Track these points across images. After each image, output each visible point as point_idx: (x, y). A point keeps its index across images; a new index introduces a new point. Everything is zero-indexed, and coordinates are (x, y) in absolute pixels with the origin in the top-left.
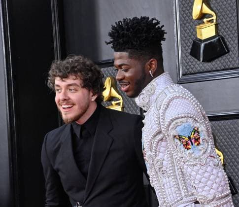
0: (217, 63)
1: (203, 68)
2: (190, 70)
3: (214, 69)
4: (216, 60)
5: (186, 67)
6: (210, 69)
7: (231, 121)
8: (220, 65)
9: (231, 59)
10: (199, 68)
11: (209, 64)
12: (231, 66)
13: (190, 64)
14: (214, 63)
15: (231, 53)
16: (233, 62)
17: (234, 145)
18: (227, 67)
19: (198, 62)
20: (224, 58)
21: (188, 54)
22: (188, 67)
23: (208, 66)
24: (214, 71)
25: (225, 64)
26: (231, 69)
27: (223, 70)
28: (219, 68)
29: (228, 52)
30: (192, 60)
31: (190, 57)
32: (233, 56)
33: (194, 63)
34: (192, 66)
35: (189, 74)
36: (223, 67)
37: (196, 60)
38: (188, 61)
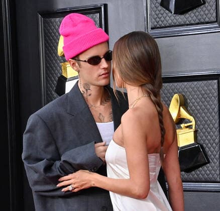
0: (190, 16)
1: (175, 21)
2: (160, 23)
3: (188, 22)
4: (190, 13)
5: (155, 19)
6: (182, 23)
7: (205, 82)
8: (195, 18)
9: (207, 12)
10: (170, 21)
11: (182, 16)
12: (207, 20)
13: (160, 16)
14: (187, 15)
15: (207, 4)
16: (209, 15)
17: (208, 110)
18: (202, 20)
19: (170, 14)
20: (199, 9)
21: (157, 5)
22: (158, 20)
23: (181, 19)
24: (187, 25)
25: (200, 17)
26: (207, 23)
27: (198, 24)
28: (193, 22)
29: (204, 3)
30: (162, 12)
31: (160, 8)
32: (209, 8)
33: (165, 15)
34: (162, 19)
35: (158, 28)
36: (197, 21)
37: (167, 12)
38: (157, 12)
